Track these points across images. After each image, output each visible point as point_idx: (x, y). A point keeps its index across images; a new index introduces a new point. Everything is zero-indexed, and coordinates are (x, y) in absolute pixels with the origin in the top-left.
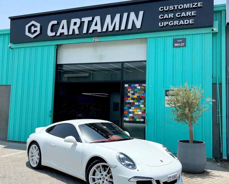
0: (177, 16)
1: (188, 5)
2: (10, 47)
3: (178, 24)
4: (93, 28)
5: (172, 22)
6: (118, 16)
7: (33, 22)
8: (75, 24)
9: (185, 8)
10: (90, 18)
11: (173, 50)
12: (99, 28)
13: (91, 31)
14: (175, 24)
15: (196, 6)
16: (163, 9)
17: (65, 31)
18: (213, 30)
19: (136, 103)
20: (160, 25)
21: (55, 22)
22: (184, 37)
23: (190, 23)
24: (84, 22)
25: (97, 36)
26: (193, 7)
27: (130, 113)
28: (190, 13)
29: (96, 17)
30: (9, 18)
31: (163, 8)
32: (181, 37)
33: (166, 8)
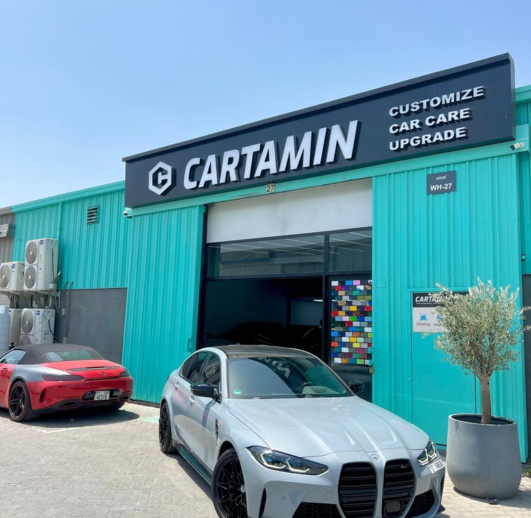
0: (427, 123)
1: (452, 95)
2: (126, 214)
3: (429, 141)
4: (262, 165)
5: (418, 138)
6: (307, 138)
7: (161, 165)
8: (231, 161)
9: (443, 103)
10: (256, 148)
11: (428, 201)
12: (272, 166)
13: (258, 173)
14: (423, 143)
15: (468, 96)
16: (398, 110)
17: (213, 178)
18: (513, 148)
19: (356, 324)
20: (392, 148)
21: (196, 161)
22: (451, 168)
23: (457, 137)
24: (246, 155)
25: (273, 183)
26: (462, 99)
27: (344, 345)
28: (456, 113)
29: (267, 143)
30: (123, 160)
31: (396, 108)
32: (445, 169)
33: (404, 109)
